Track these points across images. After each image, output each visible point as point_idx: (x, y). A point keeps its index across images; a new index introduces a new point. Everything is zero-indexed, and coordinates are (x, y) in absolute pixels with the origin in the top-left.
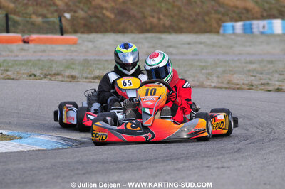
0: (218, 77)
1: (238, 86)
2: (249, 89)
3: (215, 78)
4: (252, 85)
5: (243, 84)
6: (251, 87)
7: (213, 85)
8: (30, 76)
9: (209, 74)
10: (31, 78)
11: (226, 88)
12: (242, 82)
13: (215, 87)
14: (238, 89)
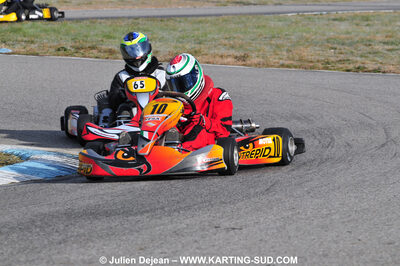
0: (288, 51)
1: (311, 64)
2: (324, 68)
3: (285, 53)
4: (328, 63)
5: (318, 61)
6: (327, 65)
7: (281, 62)
8: (59, 50)
9: (278, 46)
10: (60, 53)
11: (295, 67)
12: (317, 57)
13: (283, 66)
14: (311, 68)
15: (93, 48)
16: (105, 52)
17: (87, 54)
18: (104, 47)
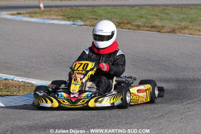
15: (128, 23)
16: (135, 26)
17: (124, 27)
18: (134, 23)
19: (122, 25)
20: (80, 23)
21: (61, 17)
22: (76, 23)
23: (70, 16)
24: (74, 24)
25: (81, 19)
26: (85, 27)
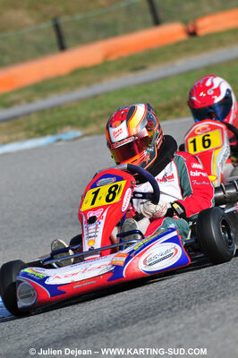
19: (177, 110)
20: (71, 133)
21: (22, 134)
22: (64, 137)
23: (43, 126)
24: (59, 140)
25: (72, 124)
26: (86, 139)
